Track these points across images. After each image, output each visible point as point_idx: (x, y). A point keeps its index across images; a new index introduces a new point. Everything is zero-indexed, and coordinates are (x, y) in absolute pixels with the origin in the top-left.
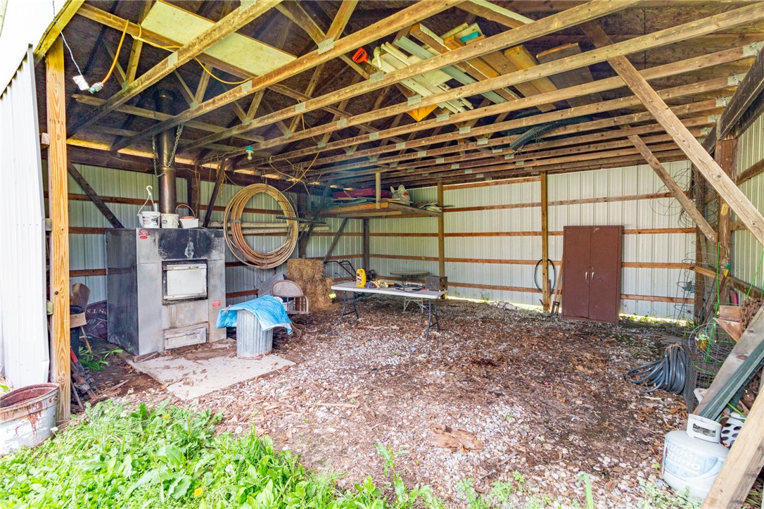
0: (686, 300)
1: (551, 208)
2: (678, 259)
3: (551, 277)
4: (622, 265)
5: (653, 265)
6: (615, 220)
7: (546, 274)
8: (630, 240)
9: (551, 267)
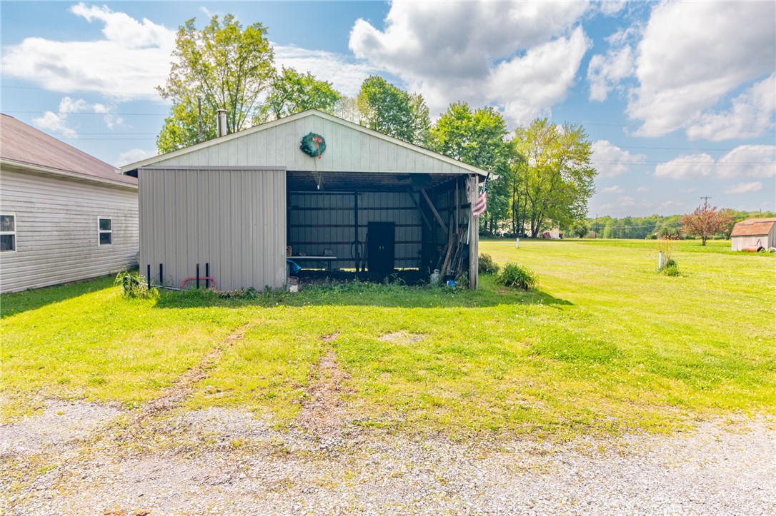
0: (418, 259)
1: (359, 212)
2: (415, 239)
3: (360, 251)
4: (394, 243)
5: (406, 242)
6: (390, 220)
7: (357, 249)
8: (397, 229)
9: (359, 246)
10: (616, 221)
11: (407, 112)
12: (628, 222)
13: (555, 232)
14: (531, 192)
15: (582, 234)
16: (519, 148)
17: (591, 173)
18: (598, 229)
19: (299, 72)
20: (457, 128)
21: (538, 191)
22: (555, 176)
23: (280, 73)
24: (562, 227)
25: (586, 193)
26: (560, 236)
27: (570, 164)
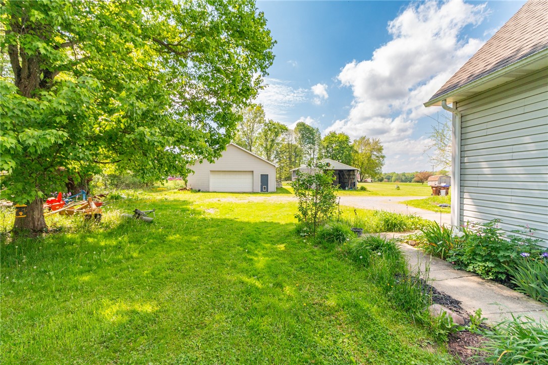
10: (398, 174)
11: (313, 134)
12: (404, 175)
13: (369, 180)
14: (360, 164)
15: (381, 180)
16: (355, 148)
17: (383, 157)
18: (389, 179)
19: (274, 121)
20: (331, 141)
21: (363, 163)
22: (369, 158)
23: (267, 122)
24: (373, 177)
25: (382, 164)
26: (372, 181)
27: (375, 153)
